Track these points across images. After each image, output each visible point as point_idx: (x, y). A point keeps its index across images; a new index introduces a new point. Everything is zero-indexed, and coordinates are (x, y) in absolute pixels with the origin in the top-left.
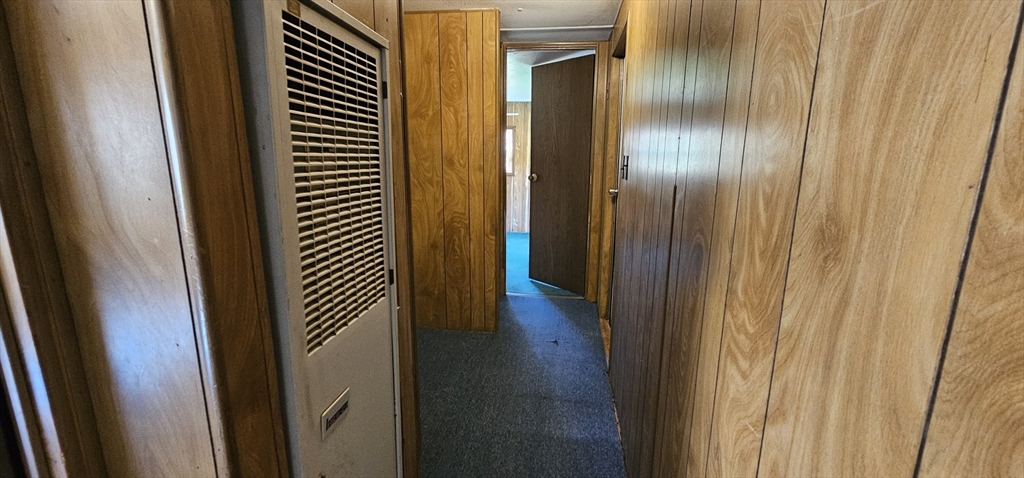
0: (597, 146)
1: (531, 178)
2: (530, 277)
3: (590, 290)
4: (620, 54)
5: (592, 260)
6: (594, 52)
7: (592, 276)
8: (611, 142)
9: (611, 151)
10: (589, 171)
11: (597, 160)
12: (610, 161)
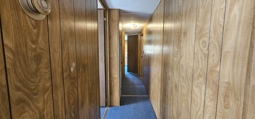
0: (139, 49)
1: (128, 54)
2: (128, 72)
3: (138, 73)
4: (142, 35)
5: (139, 67)
6: (138, 34)
7: (139, 70)
8: (141, 48)
9: (141, 50)
10: (138, 53)
11: (139, 51)
12: (141, 51)
